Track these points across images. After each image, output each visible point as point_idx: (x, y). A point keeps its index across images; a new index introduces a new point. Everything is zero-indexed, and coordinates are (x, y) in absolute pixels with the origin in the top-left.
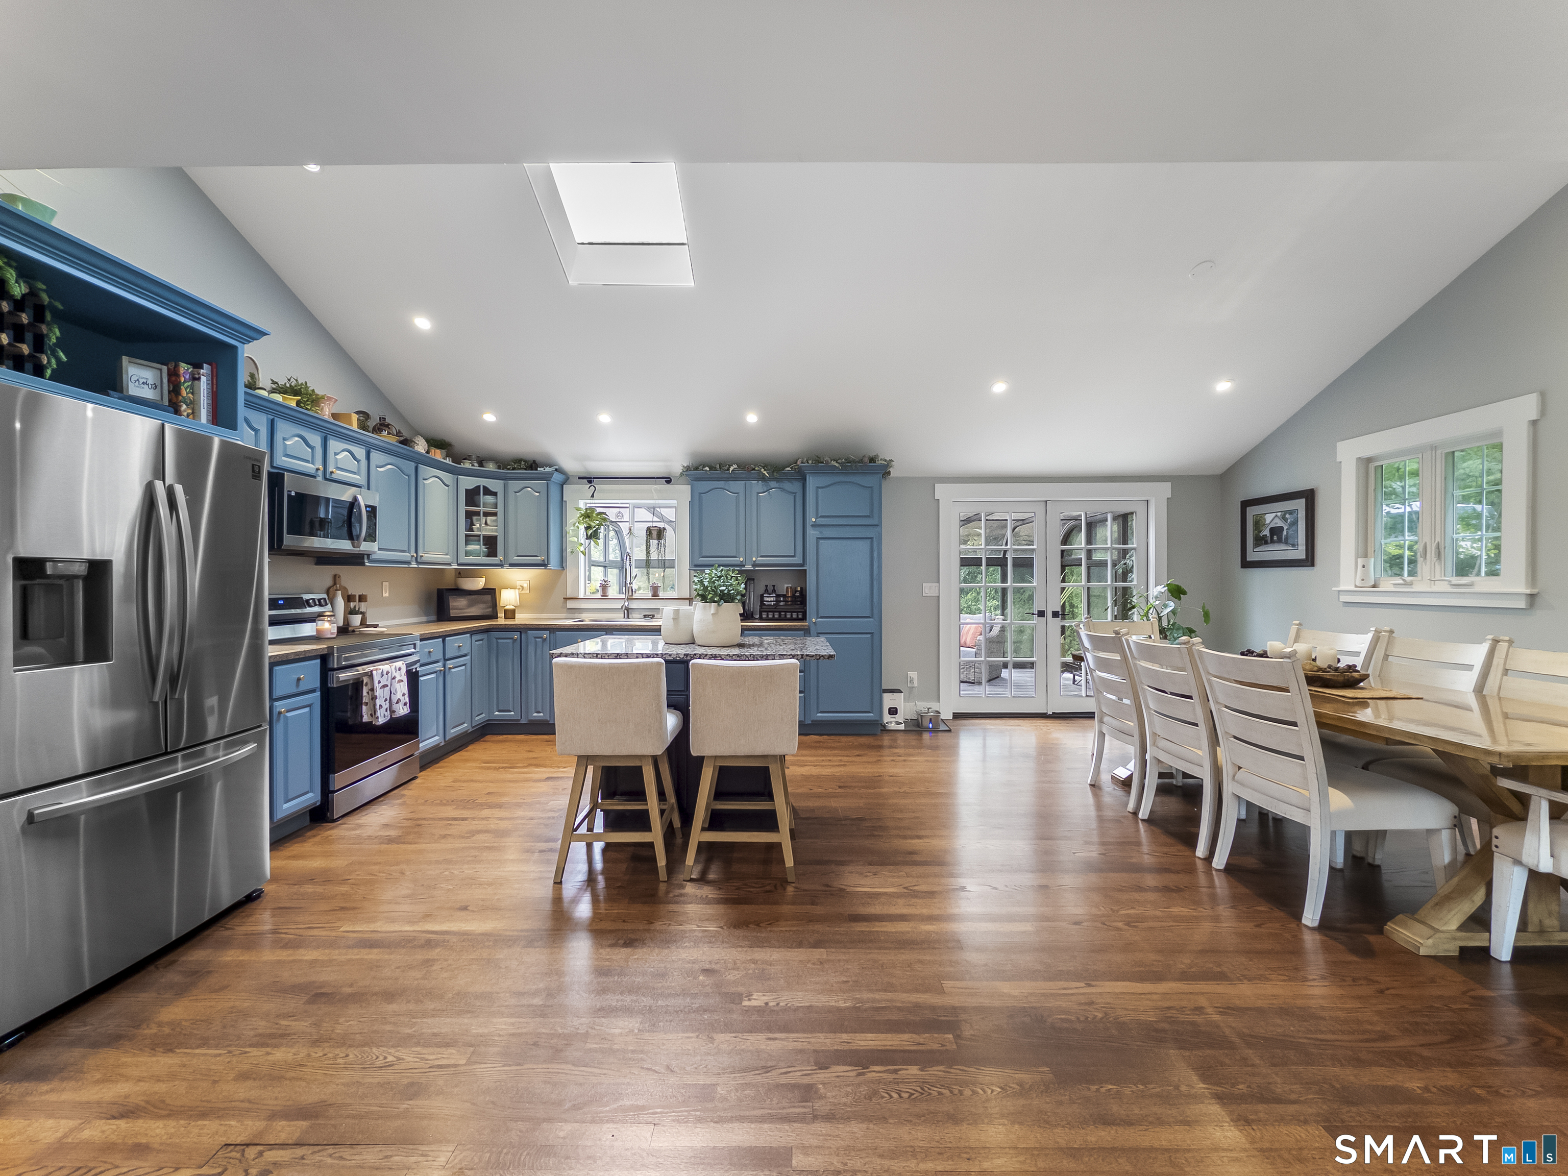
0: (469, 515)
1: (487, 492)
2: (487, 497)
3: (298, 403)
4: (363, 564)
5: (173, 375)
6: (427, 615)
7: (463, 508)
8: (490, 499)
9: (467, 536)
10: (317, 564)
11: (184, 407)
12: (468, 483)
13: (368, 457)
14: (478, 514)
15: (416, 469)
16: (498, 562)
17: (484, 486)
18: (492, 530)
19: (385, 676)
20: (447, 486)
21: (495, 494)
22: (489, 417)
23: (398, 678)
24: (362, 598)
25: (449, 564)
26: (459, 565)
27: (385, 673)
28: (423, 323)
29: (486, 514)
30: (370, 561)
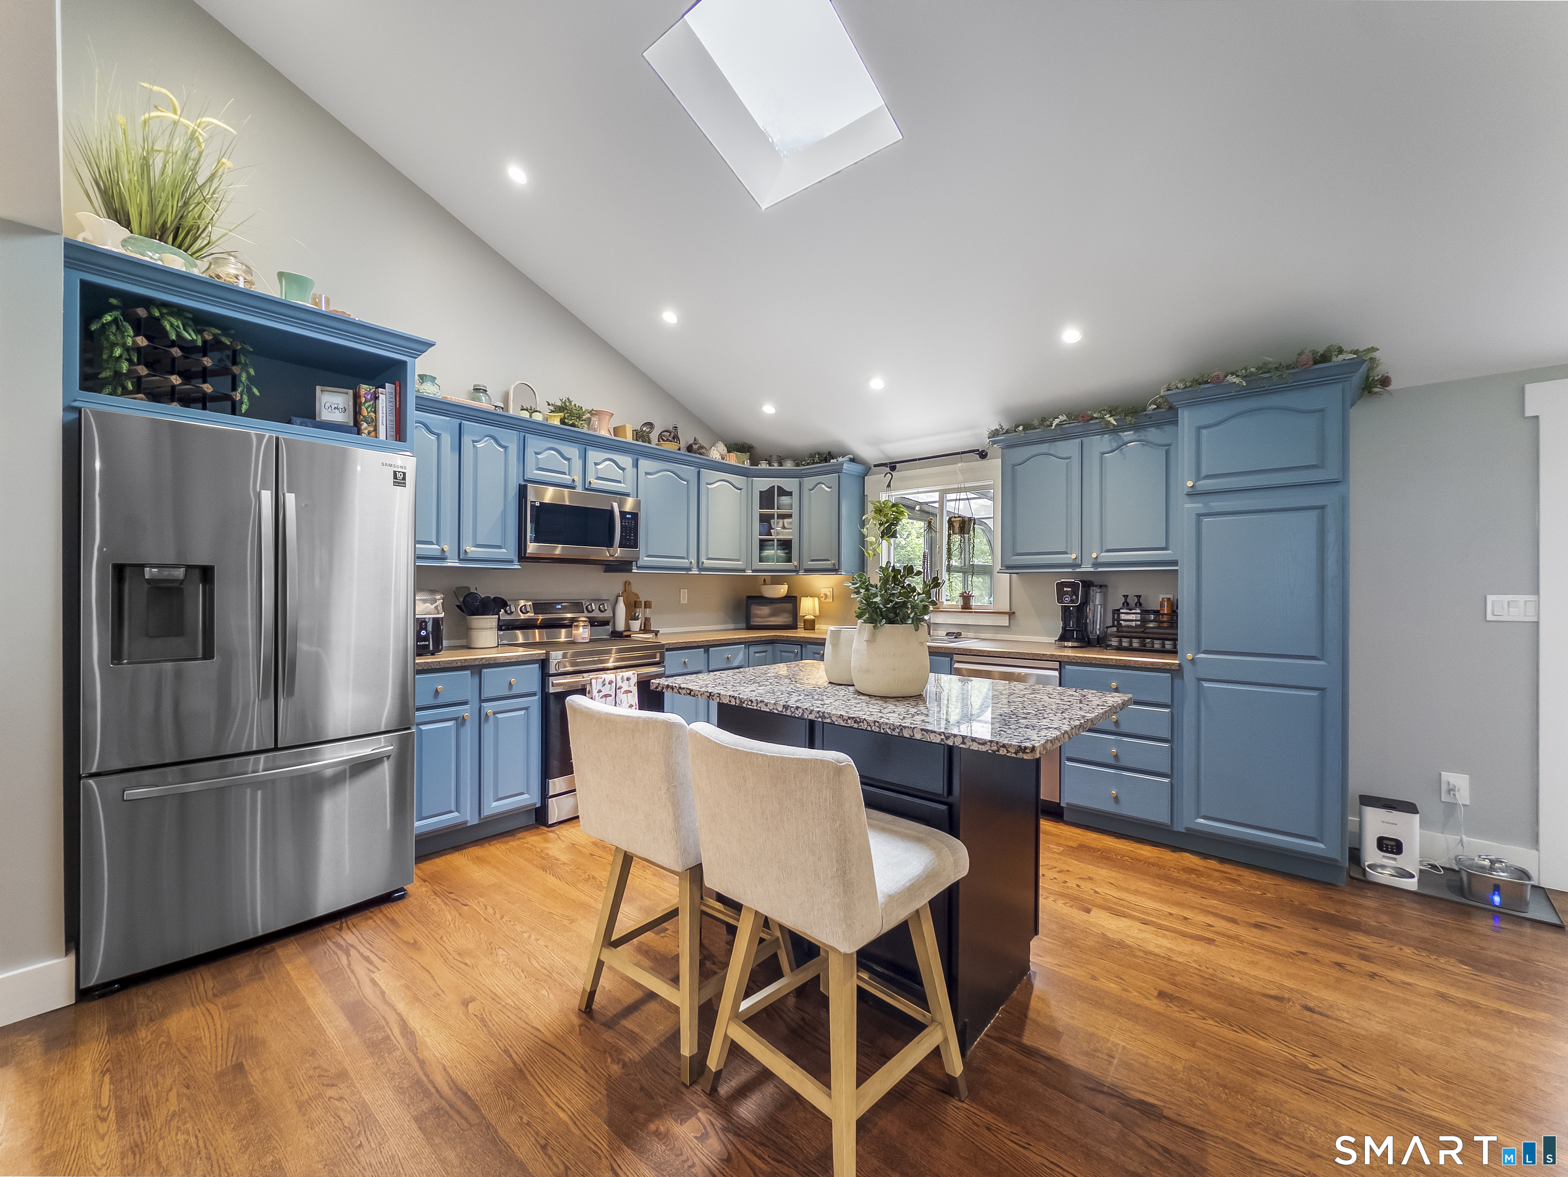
0: (765, 520)
1: (783, 492)
2: (783, 498)
3: (563, 422)
4: (630, 571)
5: (356, 397)
6: (735, 621)
7: (757, 511)
8: (785, 500)
9: (761, 541)
10: (605, 571)
11: (365, 425)
12: (763, 484)
13: (636, 465)
14: (772, 516)
15: (699, 473)
16: (793, 568)
17: (778, 487)
18: (789, 534)
19: (608, 686)
20: (740, 489)
21: (790, 494)
22: (769, 409)
23: (625, 688)
24: (647, 605)
25: (744, 571)
26: (754, 571)
27: (607, 682)
28: (670, 317)
29: (782, 517)
30: (638, 568)
